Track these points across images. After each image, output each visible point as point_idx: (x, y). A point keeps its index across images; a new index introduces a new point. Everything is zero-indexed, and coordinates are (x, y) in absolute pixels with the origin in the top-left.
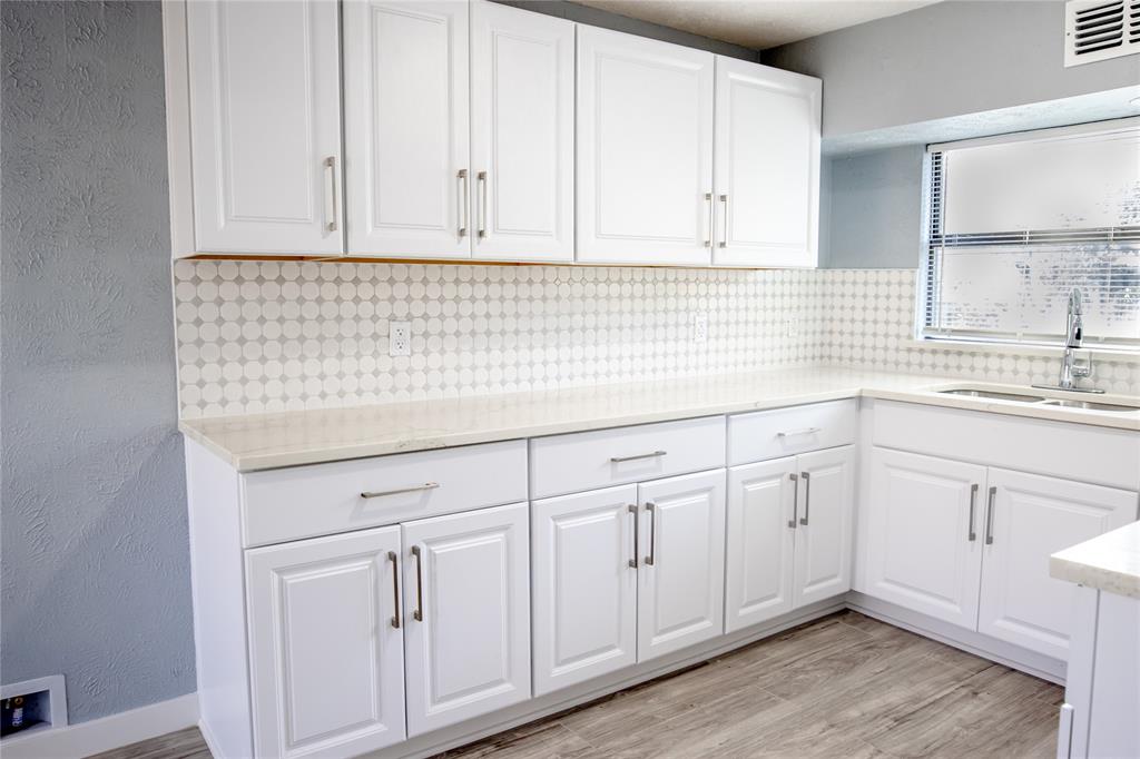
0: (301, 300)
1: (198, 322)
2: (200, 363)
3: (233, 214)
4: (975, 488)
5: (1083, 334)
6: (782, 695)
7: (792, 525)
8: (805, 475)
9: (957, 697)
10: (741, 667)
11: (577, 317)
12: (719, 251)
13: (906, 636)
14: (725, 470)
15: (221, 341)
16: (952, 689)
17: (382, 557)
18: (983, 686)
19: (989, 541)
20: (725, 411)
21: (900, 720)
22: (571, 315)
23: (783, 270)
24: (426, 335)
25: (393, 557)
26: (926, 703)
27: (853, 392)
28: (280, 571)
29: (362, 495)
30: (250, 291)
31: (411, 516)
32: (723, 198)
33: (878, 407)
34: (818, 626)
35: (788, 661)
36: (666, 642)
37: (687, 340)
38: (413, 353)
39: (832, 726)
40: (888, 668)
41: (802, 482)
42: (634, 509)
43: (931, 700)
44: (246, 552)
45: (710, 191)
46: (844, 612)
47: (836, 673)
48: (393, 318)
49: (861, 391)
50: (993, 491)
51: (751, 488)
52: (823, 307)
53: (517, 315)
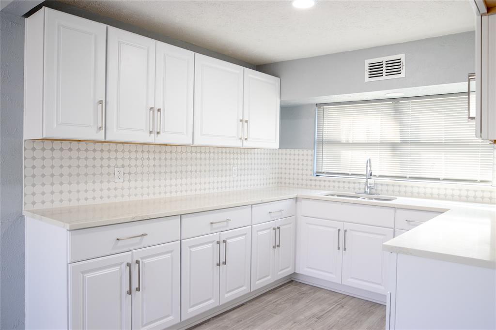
0: (78, 158)
1: (34, 167)
2: (34, 185)
3: (60, 122)
4: (339, 230)
5: (373, 174)
6: (275, 313)
7: (274, 247)
8: (279, 228)
9: (337, 308)
10: (257, 305)
11: (189, 167)
12: (245, 141)
13: (315, 289)
14: (250, 226)
15: (43, 176)
16: (335, 306)
17: (124, 265)
18: (345, 304)
19: (345, 249)
20: (250, 204)
21: (319, 318)
22: (187, 166)
23: (264, 149)
24: (130, 173)
25: (129, 265)
26: (326, 311)
27: (294, 196)
28: (83, 273)
29: (117, 239)
30: (57, 154)
31: (136, 247)
32: (246, 121)
33: (304, 202)
34: (283, 287)
35: (275, 301)
36: (229, 296)
37: (230, 176)
38: (124, 181)
39: (295, 323)
40: (311, 300)
41: (278, 231)
42: (218, 243)
43: (328, 310)
44: (69, 265)
45: (242, 119)
46: (291, 281)
47: (293, 304)
48: (117, 167)
49: (297, 195)
50: (346, 231)
51: (260, 233)
52: (279, 163)
53: (166, 166)
